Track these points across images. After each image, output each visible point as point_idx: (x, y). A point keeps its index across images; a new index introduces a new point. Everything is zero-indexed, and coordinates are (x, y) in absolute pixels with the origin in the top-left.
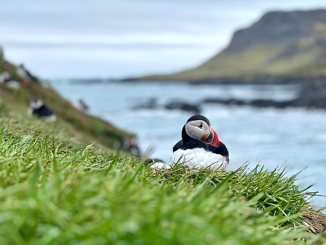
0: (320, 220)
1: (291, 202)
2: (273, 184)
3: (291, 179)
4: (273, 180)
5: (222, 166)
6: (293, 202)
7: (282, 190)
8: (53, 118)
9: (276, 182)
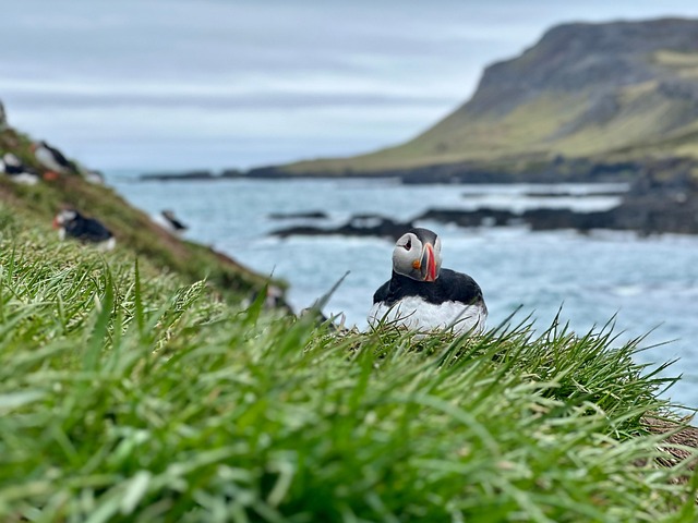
0: (684, 439)
1: (625, 399)
2: (586, 362)
3: (624, 351)
4: (587, 353)
5: (478, 328)
6: (628, 399)
7: (605, 374)
8: (111, 244)
9: (591, 358)
